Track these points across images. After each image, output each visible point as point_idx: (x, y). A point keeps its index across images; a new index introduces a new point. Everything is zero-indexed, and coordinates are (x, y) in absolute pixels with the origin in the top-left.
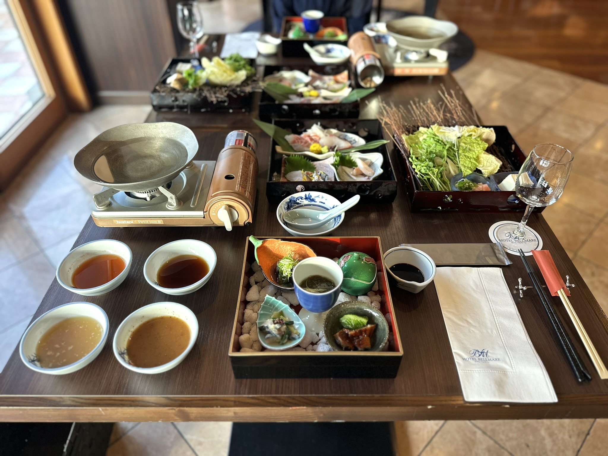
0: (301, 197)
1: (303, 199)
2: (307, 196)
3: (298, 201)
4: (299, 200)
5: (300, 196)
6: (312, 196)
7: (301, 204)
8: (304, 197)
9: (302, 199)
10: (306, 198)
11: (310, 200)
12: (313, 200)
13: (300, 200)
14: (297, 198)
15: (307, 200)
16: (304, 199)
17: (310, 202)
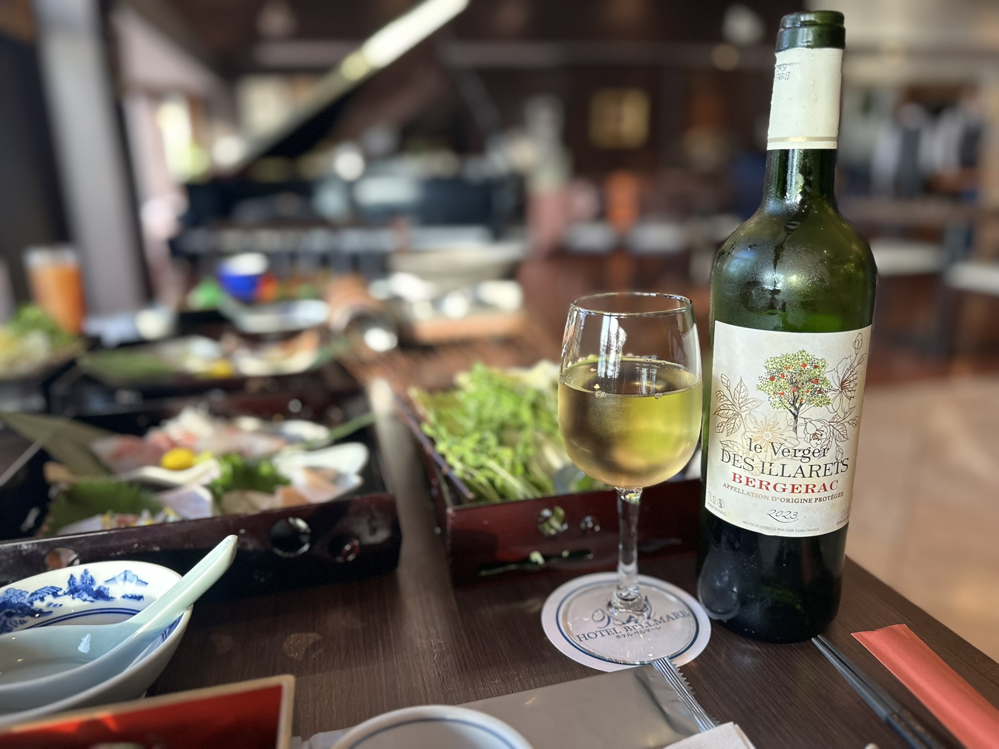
0: (53, 587)
1: (59, 593)
2: (78, 582)
3: (38, 604)
4: (42, 599)
5: (49, 585)
6: (96, 578)
7: (50, 612)
8: (65, 587)
9: (55, 595)
10: (74, 591)
11: (90, 592)
12: (101, 595)
13: (49, 599)
14: (32, 595)
15: (76, 595)
16: (65, 594)
17: (87, 603)
